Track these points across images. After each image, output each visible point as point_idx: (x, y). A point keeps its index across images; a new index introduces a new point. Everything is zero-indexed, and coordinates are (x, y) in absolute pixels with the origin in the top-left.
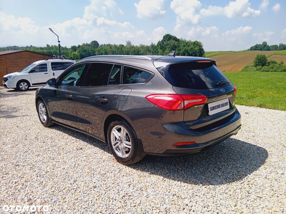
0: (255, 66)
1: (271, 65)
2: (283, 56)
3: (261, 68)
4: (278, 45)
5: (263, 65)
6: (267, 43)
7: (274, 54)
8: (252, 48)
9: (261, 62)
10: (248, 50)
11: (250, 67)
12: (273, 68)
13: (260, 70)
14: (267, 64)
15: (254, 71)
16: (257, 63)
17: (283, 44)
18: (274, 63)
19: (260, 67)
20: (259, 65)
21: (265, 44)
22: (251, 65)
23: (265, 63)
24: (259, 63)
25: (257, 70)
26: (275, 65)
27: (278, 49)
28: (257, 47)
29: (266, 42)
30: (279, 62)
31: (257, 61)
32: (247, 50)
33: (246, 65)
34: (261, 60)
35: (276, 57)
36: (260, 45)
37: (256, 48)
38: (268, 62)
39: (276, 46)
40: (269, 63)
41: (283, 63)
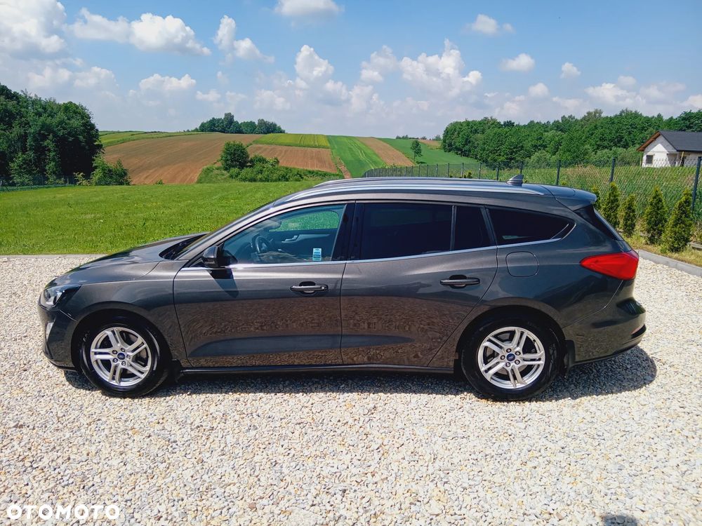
0: (226, 169)
1: (258, 167)
2: (273, 146)
3: (239, 174)
4: (257, 123)
5: (242, 166)
6: (233, 116)
7: (256, 142)
8: (203, 125)
9: (237, 160)
10: (196, 130)
11: (216, 172)
12: (261, 172)
13: (237, 176)
14: (249, 164)
15: (225, 179)
16: (229, 162)
17: (265, 120)
18: (262, 160)
19: (236, 170)
20: (234, 166)
21: (229, 119)
22: (216, 166)
23: (246, 162)
24: (232, 161)
25: (231, 176)
26: (265, 165)
27: (256, 130)
28: (214, 124)
29: (232, 114)
30: (270, 159)
31: (229, 157)
32: (192, 131)
33: (205, 167)
34: (235, 154)
35: (260, 148)
36: (219, 120)
37: (212, 126)
38: (250, 159)
39: (252, 124)
40: (251, 161)
41: (278, 162)
